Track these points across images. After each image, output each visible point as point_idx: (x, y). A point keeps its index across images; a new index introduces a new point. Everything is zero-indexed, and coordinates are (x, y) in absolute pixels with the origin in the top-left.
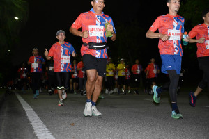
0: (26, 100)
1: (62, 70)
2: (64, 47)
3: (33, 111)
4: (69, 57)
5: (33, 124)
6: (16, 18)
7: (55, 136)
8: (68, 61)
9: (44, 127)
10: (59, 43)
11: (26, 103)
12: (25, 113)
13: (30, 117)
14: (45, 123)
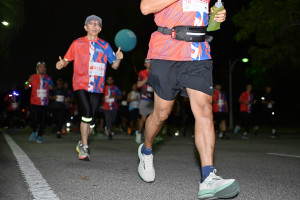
0: (18, 142)
1: (91, 89)
2: (96, 46)
3: (28, 159)
4: (103, 66)
5: (28, 177)
6: (5, 23)
7: (59, 196)
8: (102, 74)
9: (43, 182)
10: (88, 37)
11: (18, 147)
12: (16, 162)
13: (23, 168)
14: (45, 176)
